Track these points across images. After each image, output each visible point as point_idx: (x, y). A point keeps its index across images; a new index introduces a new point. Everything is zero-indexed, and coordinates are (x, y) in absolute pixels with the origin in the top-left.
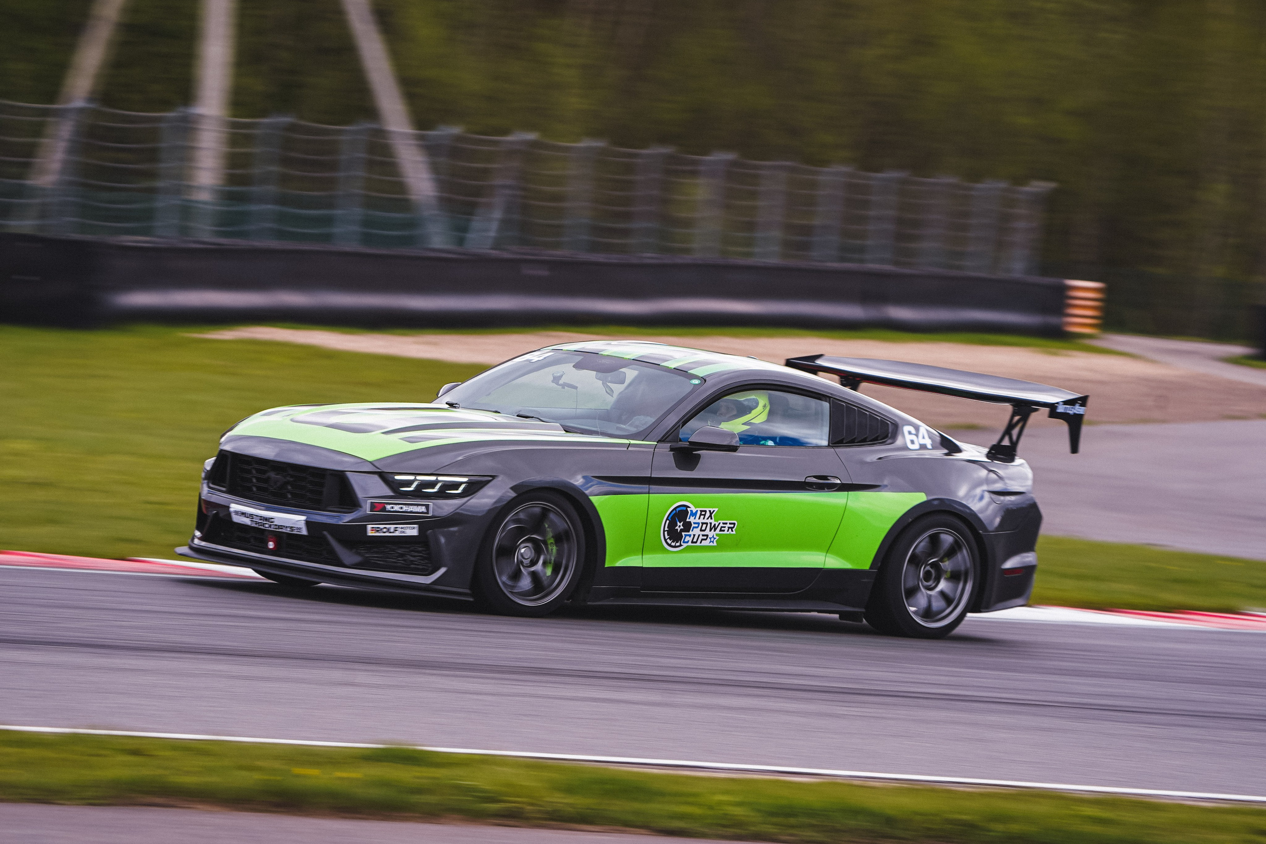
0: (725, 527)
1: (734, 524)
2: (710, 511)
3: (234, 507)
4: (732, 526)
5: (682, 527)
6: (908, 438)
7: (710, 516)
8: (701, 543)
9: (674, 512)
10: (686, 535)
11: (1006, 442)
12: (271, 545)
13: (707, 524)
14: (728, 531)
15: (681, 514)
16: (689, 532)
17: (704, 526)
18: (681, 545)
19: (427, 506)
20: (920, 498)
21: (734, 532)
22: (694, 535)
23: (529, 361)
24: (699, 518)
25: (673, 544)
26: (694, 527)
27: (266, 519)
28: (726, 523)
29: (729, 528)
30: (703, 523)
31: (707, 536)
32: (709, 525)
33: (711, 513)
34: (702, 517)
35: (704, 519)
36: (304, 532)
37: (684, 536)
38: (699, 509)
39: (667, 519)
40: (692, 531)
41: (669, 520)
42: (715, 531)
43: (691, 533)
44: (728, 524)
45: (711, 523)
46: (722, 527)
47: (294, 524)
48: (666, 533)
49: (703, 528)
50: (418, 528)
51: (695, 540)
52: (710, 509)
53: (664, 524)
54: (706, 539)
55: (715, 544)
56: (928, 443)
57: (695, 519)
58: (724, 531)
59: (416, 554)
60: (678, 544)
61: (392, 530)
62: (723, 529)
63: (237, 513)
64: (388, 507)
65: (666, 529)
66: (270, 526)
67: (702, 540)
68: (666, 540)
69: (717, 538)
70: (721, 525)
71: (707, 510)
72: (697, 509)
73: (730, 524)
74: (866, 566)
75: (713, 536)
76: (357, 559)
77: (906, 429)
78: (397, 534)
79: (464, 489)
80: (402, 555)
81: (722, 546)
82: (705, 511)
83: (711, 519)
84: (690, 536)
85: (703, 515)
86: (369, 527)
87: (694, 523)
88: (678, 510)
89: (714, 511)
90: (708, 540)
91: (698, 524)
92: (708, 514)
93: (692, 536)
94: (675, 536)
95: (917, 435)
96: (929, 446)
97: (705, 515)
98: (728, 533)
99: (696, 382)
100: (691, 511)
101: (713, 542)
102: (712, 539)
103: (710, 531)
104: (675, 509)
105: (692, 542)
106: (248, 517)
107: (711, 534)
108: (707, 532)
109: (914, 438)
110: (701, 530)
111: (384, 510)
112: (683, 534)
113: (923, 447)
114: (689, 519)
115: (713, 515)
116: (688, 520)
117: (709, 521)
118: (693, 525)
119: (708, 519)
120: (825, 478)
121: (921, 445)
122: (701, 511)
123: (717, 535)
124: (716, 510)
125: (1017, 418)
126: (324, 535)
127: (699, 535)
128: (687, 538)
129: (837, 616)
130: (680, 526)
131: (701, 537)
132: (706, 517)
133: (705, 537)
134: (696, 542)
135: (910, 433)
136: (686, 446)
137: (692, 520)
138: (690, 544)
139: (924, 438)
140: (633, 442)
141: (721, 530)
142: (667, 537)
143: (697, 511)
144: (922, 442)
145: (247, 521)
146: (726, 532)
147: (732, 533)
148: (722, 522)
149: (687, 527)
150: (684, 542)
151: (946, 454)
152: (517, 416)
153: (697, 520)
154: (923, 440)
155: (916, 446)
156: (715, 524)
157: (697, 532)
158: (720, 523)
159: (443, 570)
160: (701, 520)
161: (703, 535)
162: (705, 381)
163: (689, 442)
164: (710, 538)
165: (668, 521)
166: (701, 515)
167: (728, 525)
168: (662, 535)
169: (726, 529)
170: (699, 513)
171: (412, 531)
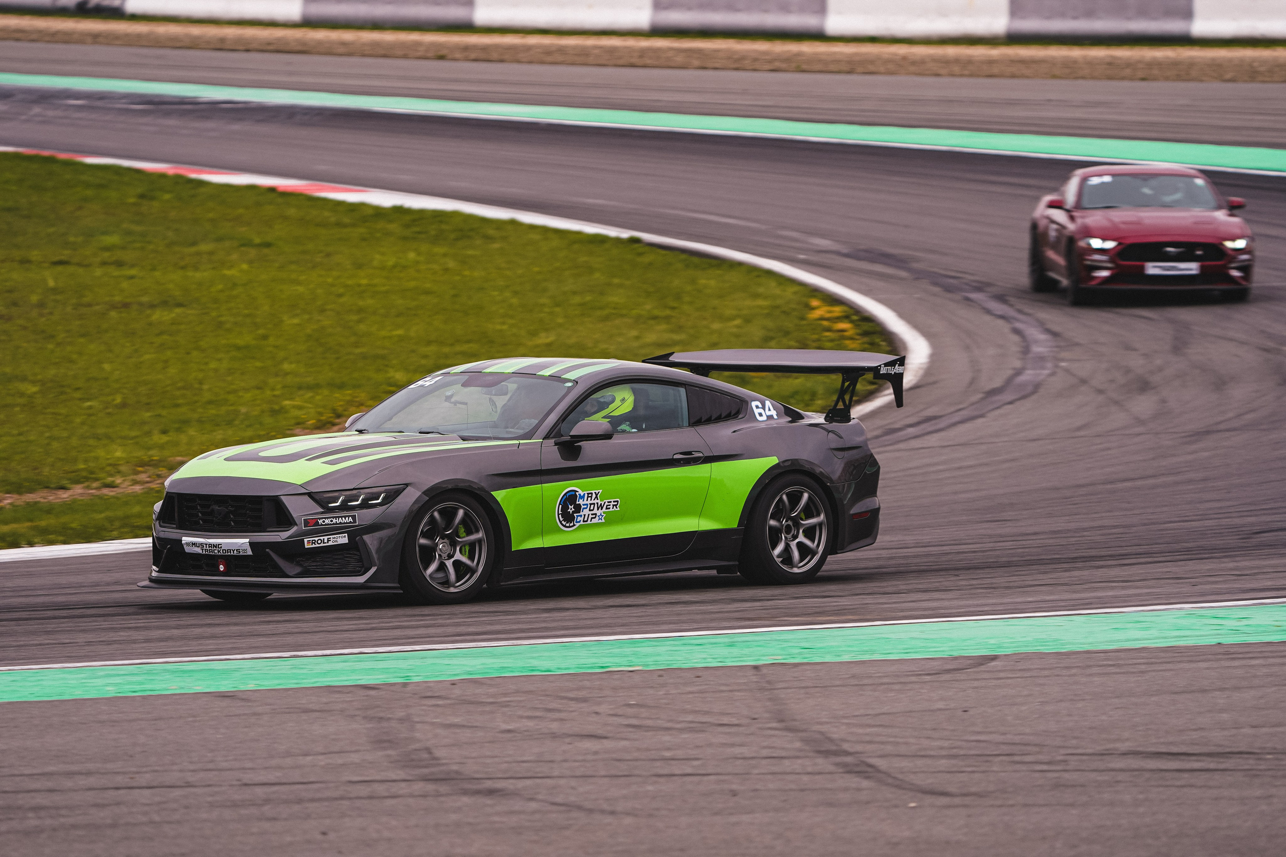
0: (610, 505)
1: (618, 501)
2: (595, 493)
3: (185, 539)
4: (616, 503)
5: (573, 510)
6: (756, 411)
7: (596, 497)
8: (591, 521)
9: (565, 497)
10: (577, 516)
11: (840, 406)
12: (222, 568)
13: (594, 504)
14: (613, 508)
15: (571, 498)
17: (592, 506)
18: (574, 525)
19: (354, 517)
20: (773, 461)
22: (585, 515)
23: (422, 386)
24: (587, 500)
25: (568, 525)
26: (584, 508)
27: (215, 546)
28: (611, 502)
29: (613, 505)
30: (591, 504)
31: (596, 514)
32: (596, 505)
33: (597, 495)
34: (589, 498)
35: (591, 500)
36: (250, 552)
38: (586, 492)
39: (560, 504)
40: (582, 511)
42: (602, 509)
43: (581, 513)
45: (597, 503)
47: (240, 546)
48: (560, 516)
49: (592, 508)
50: (347, 537)
51: (586, 519)
52: (595, 491)
53: (557, 508)
55: (603, 521)
56: (774, 413)
57: (583, 501)
58: (609, 508)
60: (572, 524)
61: (326, 541)
62: (608, 507)
63: (188, 544)
64: (320, 522)
65: (560, 512)
66: (219, 551)
67: (592, 518)
68: (561, 522)
69: (605, 515)
70: (607, 504)
71: (593, 492)
72: (584, 492)
73: (614, 502)
74: (735, 525)
75: (601, 514)
76: (298, 570)
77: (754, 404)
78: (330, 543)
79: (383, 499)
80: (337, 561)
81: (610, 521)
82: (592, 494)
83: (598, 499)
84: (581, 516)
85: (590, 497)
86: (306, 540)
87: (583, 505)
88: (568, 495)
89: (599, 492)
90: (597, 517)
91: (587, 505)
92: (594, 496)
93: (583, 516)
94: (568, 518)
95: (764, 408)
96: (775, 417)
97: (591, 497)
98: (614, 510)
99: (570, 384)
100: (580, 495)
101: (601, 519)
102: (600, 517)
103: (598, 510)
104: (565, 494)
105: (584, 521)
106: (199, 547)
107: (599, 512)
108: (595, 511)
109: (761, 411)
110: (590, 510)
111: (317, 524)
112: (575, 515)
113: (770, 417)
114: (579, 501)
115: (598, 496)
116: (577, 503)
117: (596, 501)
118: (583, 507)
119: (594, 500)
120: (690, 453)
121: (767, 416)
122: (588, 494)
123: (604, 513)
124: (601, 491)
125: (847, 384)
126: (268, 552)
127: (589, 515)
128: (579, 519)
129: (714, 572)
130: (571, 509)
131: (591, 516)
132: (593, 499)
133: (594, 516)
134: (587, 521)
135: (757, 407)
136: (568, 440)
137: (581, 502)
138: (582, 523)
139: (769, 410)
140: (522, 442)
141: (607, 509)
142: (561, 519)
143: (584, 494)
144: (769, 413)
145: (198, 550)
146: (611, 509)
147: (616, 509)
148: (606, 501)
149: (578, 508)
150: (577, 522)
151: (791, 422)
152: (419, 433)
153: (585, 502)
154: (770, 412)
155: (764, 418)
156: (601, 504)
157: (586, 512)
158: (605, 502)
159: (373, 570)
160: (589, 502)
161: (592, 514)
162: (577, 382)
163: (570, 436)
165: (561, 506)
166: (588, 497)
167: (613, 503)
168: (557, 518)
169: (611, 506)
170: (586, 495)
171: (343, 539)
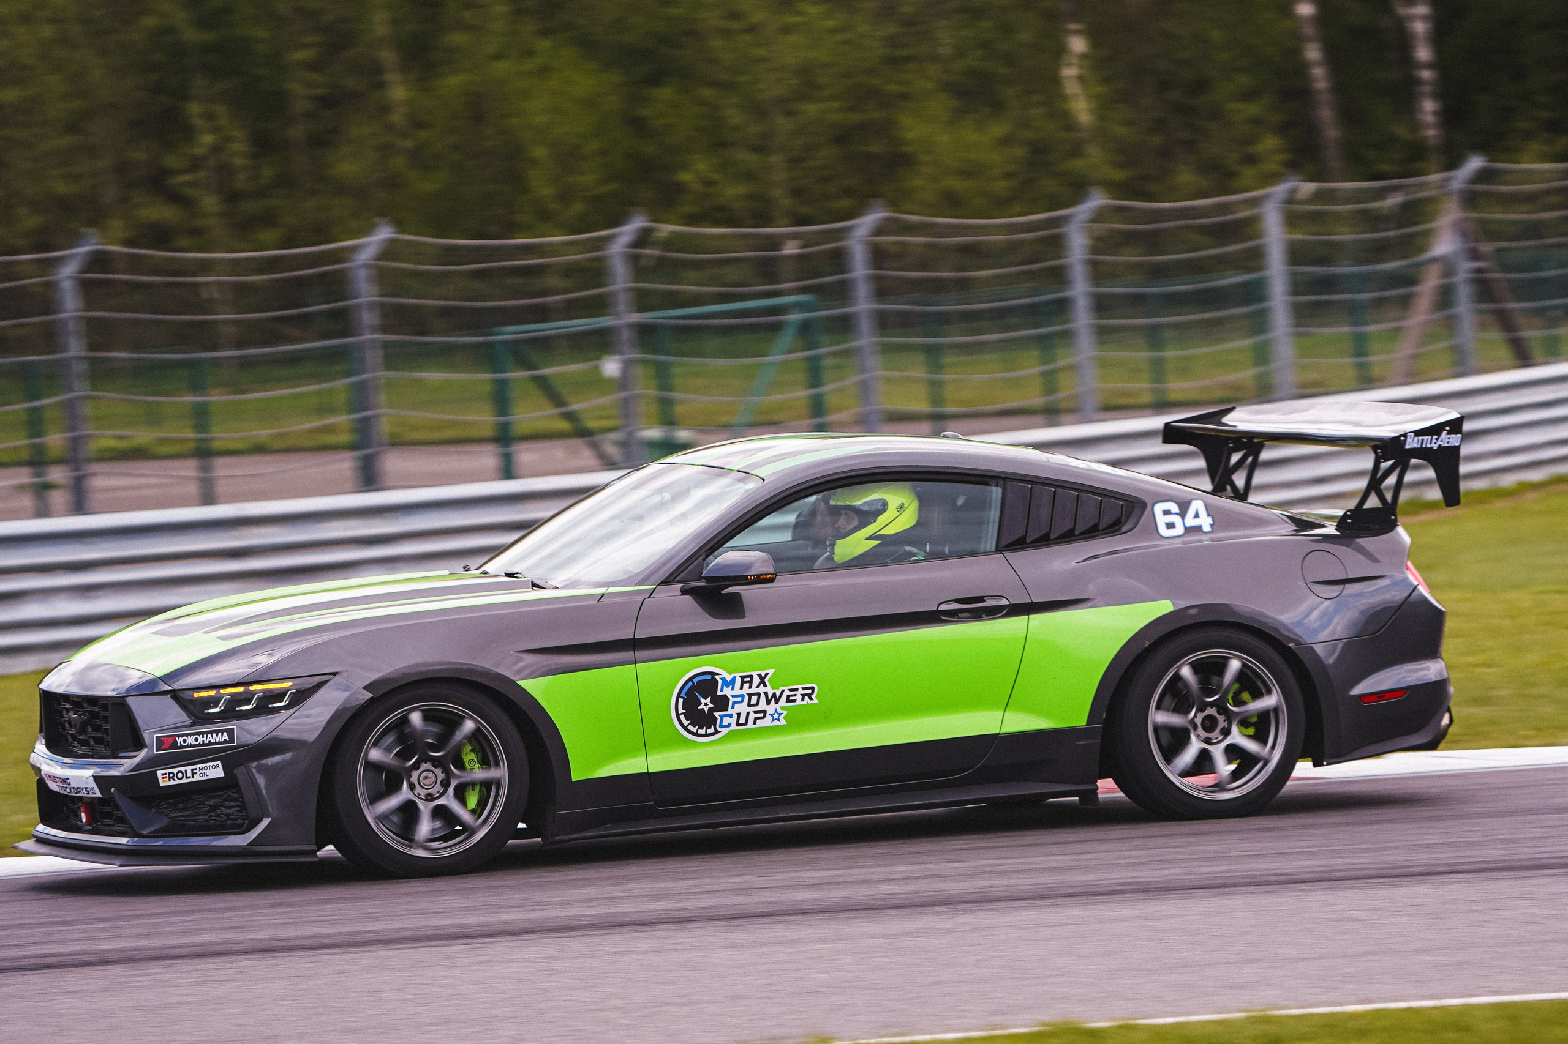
0: (795, 695)
1: (813, 688)
2: (760, 675)
3: (43, 769)
4: (809, 691)
5: (711, 705)
6: (1161, 520)
7: (762, 682)
8: (755, 723)
9: (690, 684)
10: (722, 716)
11: (1373, 502)
12: (85, 819)
13: (758, 694)
14: (803, 700)
15: (706, 685)
16: (727, 711)
17: (755, 698)
18: (717, 732)
19: (230, 732)
20: (1164, 607)
21: (815, 701)
22: (739, 715)
24: (741, 688)
25: (694, 730)
26: (734, 703)
27: (64, 781)
28: (797, 689)
29: (803, 696)
30: (750, 695)
31: (765, 712)
32: (763, 696)
33: (762, 678)
34: (746, 686)
35: (750, 687)
37: (719, 718)
38: (738, 675)
39: (679, 696)
40: (733, 707)
41: (682, 697)
42: (777, 702)
43: (730, 711)
44: (800, 689)
45: (766, 693)
46: (788, 696)
48: (682, 716)
49: (754, 702)
50: (221, 766)
51: (742, 721)
52: (759, 672)
53: (672, 702)
54: (763, 718)
55: (783, 722)
56: (1205, 522)
57: (733, 689)
58: (795, 701)
59: (232, 804)
60: (712, 730)
61: (189, 774)
62: (791, 698)
63: (49, 777)
64: (180, 741)
65: (681, 711)
66: (70, 790)
67: (756, 718)
68: (685, 728)
69: (785, 713)
70: (787, 693)
71: (754, 674)
72: (733, 675)
73: (804, 689)
74: (1083, 720)
75: (776, 711)
76: (160, 824)
77: (1161, 507)
78: (197, 778)
79: (290, 699)
80: (214, 808)
81: (795, 724)
82: (751, 677)
83: (765, 686)
84: (731, 716)
85: (747, 681)
86: (159, 773)
87: (733, 696)
88: (695, 680)
89: (767, 674)
90: (768, 718)
91: (742, 696)
92: (756, 680)
93: (735, 716)
94: (702, 719)
95: (1183, 514)
96: (1207, 528)
97: (750, 682)
98: (804, 702)
99: (752, 485)
100: (723, 679)
101: (779, 720)
102: (776, 716)
103: (769, 703)
104: (691, 679)
105: (738, 724)
106: (54, 781)
107: (771, 708)
108: (763, 705)
109: (1177, 520)
110: (749, 705)
111: (174, 745)
112: (716, 714)
113: (1192, 531)
114: (722, 690)
115: (766, 681)
116: (719, 693)
117: (762, 689)
118: (732, 700)
120: (977, 599)
121: (1186, 527)
122: (742, 677)
123: (782, 708)
124: (771, 672)
125: (1387, 466)
126: (113, 793)
127: (748, 713)
128: (726, 721)
129: (1075, 799)
130: (706, 704)
131: (752, 716)
132: (755, 685)
133: (761, 715)
134: (746, 724)
135: (1167, 513)
136: (703, 585)
137: (727, 691)
138: (734, 727)
139: (1197, 517)
140: (609, 590)
141: (788, 701)
142: (686, 723)
143: (734, 679)
144: (1192, 523)
145: (55, 787)
146: (799, 702)
147: (810, 702)
148: (786, 688)
149: (722, 703)
150: (721, 726)
153: (737, 691)
154: (1198, 520)
155: (1179, 531)
156: (774, 694)
157: (742, 708)
158: (783, 691)
159: (266, 822)
160: (746, 690)
161: (755, 712)
162: (764, 482)
164: (771, 715)
165: (681, 700)
166: (743, 682)
167: (801, 692)
168: (676, 721)
169: (799, 698)
170: (738, 681)
171: (215, 771)
